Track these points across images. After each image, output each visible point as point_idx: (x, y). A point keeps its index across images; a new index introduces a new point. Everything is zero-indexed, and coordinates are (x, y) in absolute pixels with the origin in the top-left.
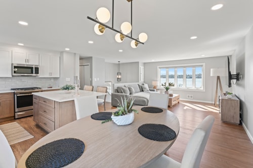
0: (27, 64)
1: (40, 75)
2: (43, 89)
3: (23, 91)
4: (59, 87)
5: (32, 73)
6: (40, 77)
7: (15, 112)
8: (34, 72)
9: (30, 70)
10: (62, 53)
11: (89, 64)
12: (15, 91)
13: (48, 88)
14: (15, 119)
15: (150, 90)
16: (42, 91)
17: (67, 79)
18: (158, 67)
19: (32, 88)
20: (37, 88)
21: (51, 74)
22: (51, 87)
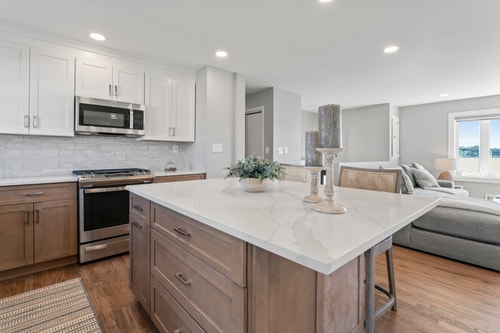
0: (115, 99)
1: (147, 134)
2: (157, 174)
3: (102, 179)
4: (191, 168)
5: (127, 126)
6: (146, 138)
7: (79, 244)
8: (131, 126)
9: (122, 117)
10: (201, 71)
11: (262, 108)
12: (81, 178)
13: (166, 170)
14: (80, 264)
15: (442, 185)
16: (151, 181)
17: (214, 145)
18: (451, 116)
19: (127, 172)
20: (140, 171)
21: (173, 131)
22: (174, 170)
